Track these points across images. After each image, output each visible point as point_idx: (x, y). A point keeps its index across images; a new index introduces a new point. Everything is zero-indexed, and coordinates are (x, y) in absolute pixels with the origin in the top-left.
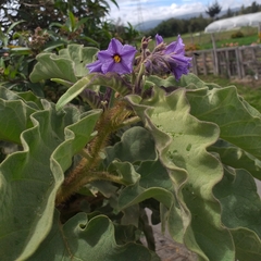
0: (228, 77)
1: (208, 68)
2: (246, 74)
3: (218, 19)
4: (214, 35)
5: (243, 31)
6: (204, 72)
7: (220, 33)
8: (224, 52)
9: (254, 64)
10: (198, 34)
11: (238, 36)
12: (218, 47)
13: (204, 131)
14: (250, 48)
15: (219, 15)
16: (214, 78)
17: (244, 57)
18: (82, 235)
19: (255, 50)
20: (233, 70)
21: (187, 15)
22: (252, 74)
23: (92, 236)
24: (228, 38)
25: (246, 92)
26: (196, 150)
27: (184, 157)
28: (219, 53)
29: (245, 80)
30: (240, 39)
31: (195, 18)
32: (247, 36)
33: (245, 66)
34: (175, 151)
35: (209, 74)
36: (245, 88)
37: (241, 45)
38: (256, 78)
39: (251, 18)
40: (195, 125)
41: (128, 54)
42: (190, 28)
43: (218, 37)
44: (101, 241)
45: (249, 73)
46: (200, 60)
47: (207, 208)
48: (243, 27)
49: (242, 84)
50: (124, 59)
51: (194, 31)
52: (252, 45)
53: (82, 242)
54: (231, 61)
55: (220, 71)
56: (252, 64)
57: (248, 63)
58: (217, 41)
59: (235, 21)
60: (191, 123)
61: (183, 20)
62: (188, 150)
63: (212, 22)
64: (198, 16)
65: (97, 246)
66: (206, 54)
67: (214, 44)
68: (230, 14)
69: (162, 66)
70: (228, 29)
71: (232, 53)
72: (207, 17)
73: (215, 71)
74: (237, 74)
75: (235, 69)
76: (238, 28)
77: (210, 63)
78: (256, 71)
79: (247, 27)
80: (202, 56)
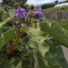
0: (60, 19)
1: (55, 17)
2: (65, 19)
3: (57, 4)
4: (56, 8)
5: (64, 7)
6: (54, 18)
7: (58, 8)
8: (59, 13)
9: (67, 16)
10: (52, 8)
11: (63, 9)
12: (57, 12)
13: (44, 35)
14: (66, 12)
15: (58, 3)
16: (56, 19)
17: (64, 14)
18: (13, 64)
19: (67, 12)
20: (61, 17)
21: (49, 3)
22: (66, 19)
23: (15, 64)
24: (60, 9)
25: (64, 23)
26: (41, 41)
27: (38, 43)
28: (57, 13)
29: (64, 20)
30: (63, 10)
31: (51, 4)
32: (65, 9)
33: (64, 16)
34: (36, 41)
35: (55, 18)
36: (64, 22)
37: (63, 11)
38: (67, 20)
39: (66, 4)
40: (42, 33)
41: (24, 11)
42: (50, 6)
43: (58, 9)
44: (18, 66)
45: (65, 18)
46: (53, 15)
47: (44, 59)
48: (64, 6)
49: (64, 21)
50: (23, 13)
51: (51, 7)
52: (66, 11)
53: (13, 66)
54: (61, 15)
55: (58, 18)
56: (66, 16)
57: (65, 16)
58: (57, 10)
59: (62, 5)
60: (40, 32)
61: (48, 4)
62: (39, 41)
63: (56, 5)
64: (52, 3)
65: (16, 67)
66: (54, 13)
67: (56, 11)
68: (61, 3)
69: (34, 15)
70: (60, 7)
71: (61, 13)
72: (55, 3)
73: (57, 18)
74: (62, 19)
75: (62, 17)
76: (63, 7)
77: (55, 16)
78: (67, 18)
79: (65, 6)
80: (53, 14)
